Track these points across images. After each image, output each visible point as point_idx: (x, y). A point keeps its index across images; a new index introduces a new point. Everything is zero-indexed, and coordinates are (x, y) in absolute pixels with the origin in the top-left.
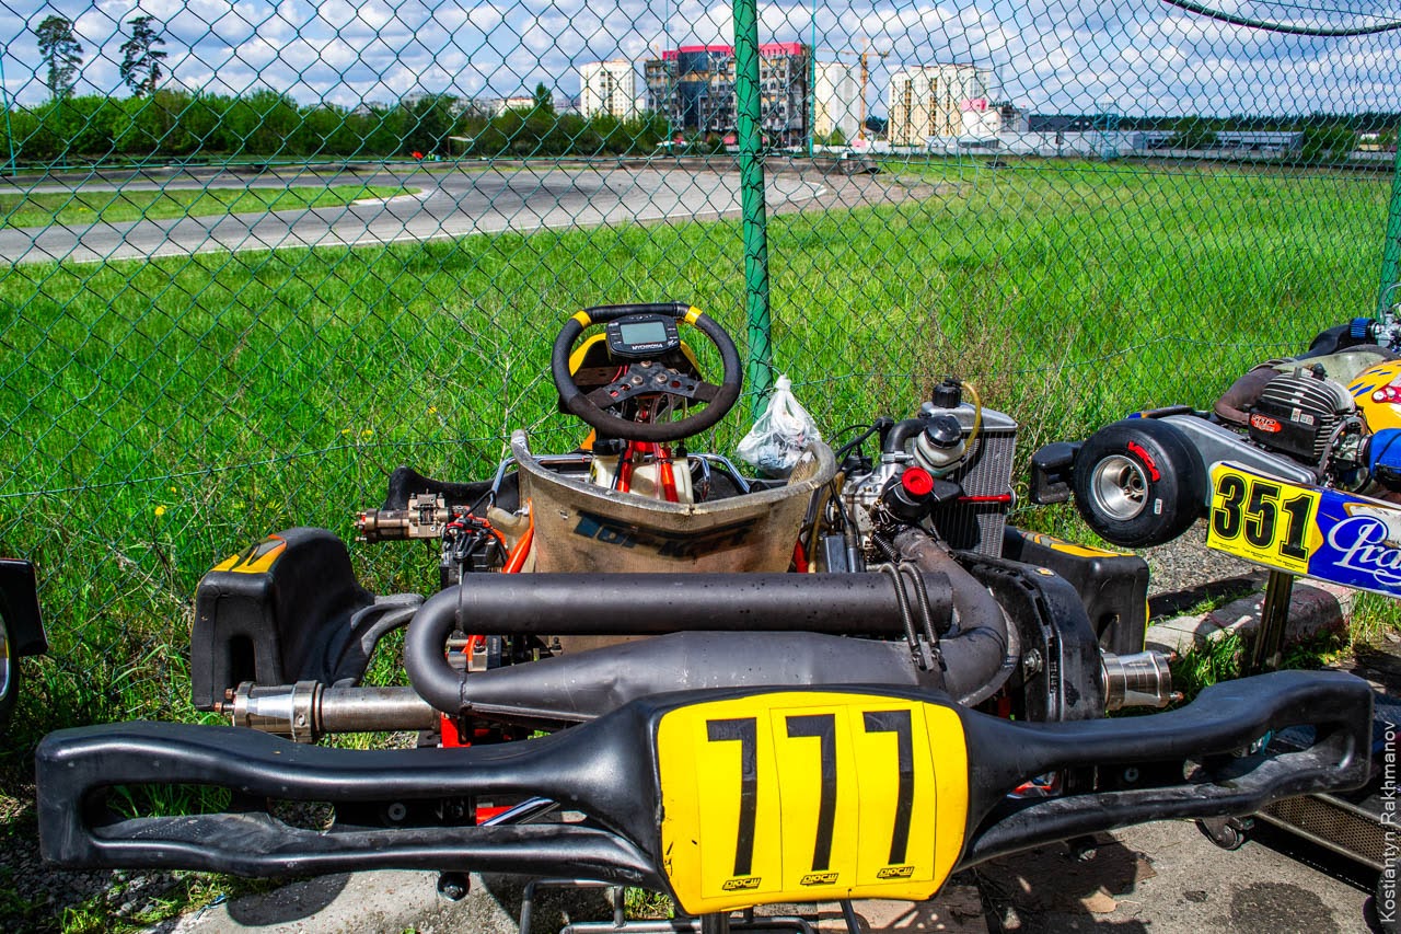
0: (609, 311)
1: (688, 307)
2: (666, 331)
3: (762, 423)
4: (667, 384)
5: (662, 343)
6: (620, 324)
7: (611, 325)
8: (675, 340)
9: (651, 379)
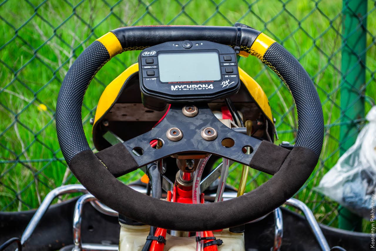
0: (147, 33)
1: (257, 34)
2: (221, 66)
3: (350, 156)
4: (216, 143)
5: (214, 82)
6: (158, 53)
7: (146, 53)
8: (231, 80)
9: (194, 133)
